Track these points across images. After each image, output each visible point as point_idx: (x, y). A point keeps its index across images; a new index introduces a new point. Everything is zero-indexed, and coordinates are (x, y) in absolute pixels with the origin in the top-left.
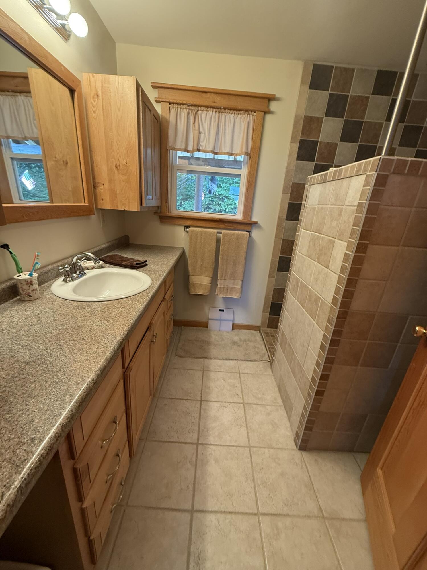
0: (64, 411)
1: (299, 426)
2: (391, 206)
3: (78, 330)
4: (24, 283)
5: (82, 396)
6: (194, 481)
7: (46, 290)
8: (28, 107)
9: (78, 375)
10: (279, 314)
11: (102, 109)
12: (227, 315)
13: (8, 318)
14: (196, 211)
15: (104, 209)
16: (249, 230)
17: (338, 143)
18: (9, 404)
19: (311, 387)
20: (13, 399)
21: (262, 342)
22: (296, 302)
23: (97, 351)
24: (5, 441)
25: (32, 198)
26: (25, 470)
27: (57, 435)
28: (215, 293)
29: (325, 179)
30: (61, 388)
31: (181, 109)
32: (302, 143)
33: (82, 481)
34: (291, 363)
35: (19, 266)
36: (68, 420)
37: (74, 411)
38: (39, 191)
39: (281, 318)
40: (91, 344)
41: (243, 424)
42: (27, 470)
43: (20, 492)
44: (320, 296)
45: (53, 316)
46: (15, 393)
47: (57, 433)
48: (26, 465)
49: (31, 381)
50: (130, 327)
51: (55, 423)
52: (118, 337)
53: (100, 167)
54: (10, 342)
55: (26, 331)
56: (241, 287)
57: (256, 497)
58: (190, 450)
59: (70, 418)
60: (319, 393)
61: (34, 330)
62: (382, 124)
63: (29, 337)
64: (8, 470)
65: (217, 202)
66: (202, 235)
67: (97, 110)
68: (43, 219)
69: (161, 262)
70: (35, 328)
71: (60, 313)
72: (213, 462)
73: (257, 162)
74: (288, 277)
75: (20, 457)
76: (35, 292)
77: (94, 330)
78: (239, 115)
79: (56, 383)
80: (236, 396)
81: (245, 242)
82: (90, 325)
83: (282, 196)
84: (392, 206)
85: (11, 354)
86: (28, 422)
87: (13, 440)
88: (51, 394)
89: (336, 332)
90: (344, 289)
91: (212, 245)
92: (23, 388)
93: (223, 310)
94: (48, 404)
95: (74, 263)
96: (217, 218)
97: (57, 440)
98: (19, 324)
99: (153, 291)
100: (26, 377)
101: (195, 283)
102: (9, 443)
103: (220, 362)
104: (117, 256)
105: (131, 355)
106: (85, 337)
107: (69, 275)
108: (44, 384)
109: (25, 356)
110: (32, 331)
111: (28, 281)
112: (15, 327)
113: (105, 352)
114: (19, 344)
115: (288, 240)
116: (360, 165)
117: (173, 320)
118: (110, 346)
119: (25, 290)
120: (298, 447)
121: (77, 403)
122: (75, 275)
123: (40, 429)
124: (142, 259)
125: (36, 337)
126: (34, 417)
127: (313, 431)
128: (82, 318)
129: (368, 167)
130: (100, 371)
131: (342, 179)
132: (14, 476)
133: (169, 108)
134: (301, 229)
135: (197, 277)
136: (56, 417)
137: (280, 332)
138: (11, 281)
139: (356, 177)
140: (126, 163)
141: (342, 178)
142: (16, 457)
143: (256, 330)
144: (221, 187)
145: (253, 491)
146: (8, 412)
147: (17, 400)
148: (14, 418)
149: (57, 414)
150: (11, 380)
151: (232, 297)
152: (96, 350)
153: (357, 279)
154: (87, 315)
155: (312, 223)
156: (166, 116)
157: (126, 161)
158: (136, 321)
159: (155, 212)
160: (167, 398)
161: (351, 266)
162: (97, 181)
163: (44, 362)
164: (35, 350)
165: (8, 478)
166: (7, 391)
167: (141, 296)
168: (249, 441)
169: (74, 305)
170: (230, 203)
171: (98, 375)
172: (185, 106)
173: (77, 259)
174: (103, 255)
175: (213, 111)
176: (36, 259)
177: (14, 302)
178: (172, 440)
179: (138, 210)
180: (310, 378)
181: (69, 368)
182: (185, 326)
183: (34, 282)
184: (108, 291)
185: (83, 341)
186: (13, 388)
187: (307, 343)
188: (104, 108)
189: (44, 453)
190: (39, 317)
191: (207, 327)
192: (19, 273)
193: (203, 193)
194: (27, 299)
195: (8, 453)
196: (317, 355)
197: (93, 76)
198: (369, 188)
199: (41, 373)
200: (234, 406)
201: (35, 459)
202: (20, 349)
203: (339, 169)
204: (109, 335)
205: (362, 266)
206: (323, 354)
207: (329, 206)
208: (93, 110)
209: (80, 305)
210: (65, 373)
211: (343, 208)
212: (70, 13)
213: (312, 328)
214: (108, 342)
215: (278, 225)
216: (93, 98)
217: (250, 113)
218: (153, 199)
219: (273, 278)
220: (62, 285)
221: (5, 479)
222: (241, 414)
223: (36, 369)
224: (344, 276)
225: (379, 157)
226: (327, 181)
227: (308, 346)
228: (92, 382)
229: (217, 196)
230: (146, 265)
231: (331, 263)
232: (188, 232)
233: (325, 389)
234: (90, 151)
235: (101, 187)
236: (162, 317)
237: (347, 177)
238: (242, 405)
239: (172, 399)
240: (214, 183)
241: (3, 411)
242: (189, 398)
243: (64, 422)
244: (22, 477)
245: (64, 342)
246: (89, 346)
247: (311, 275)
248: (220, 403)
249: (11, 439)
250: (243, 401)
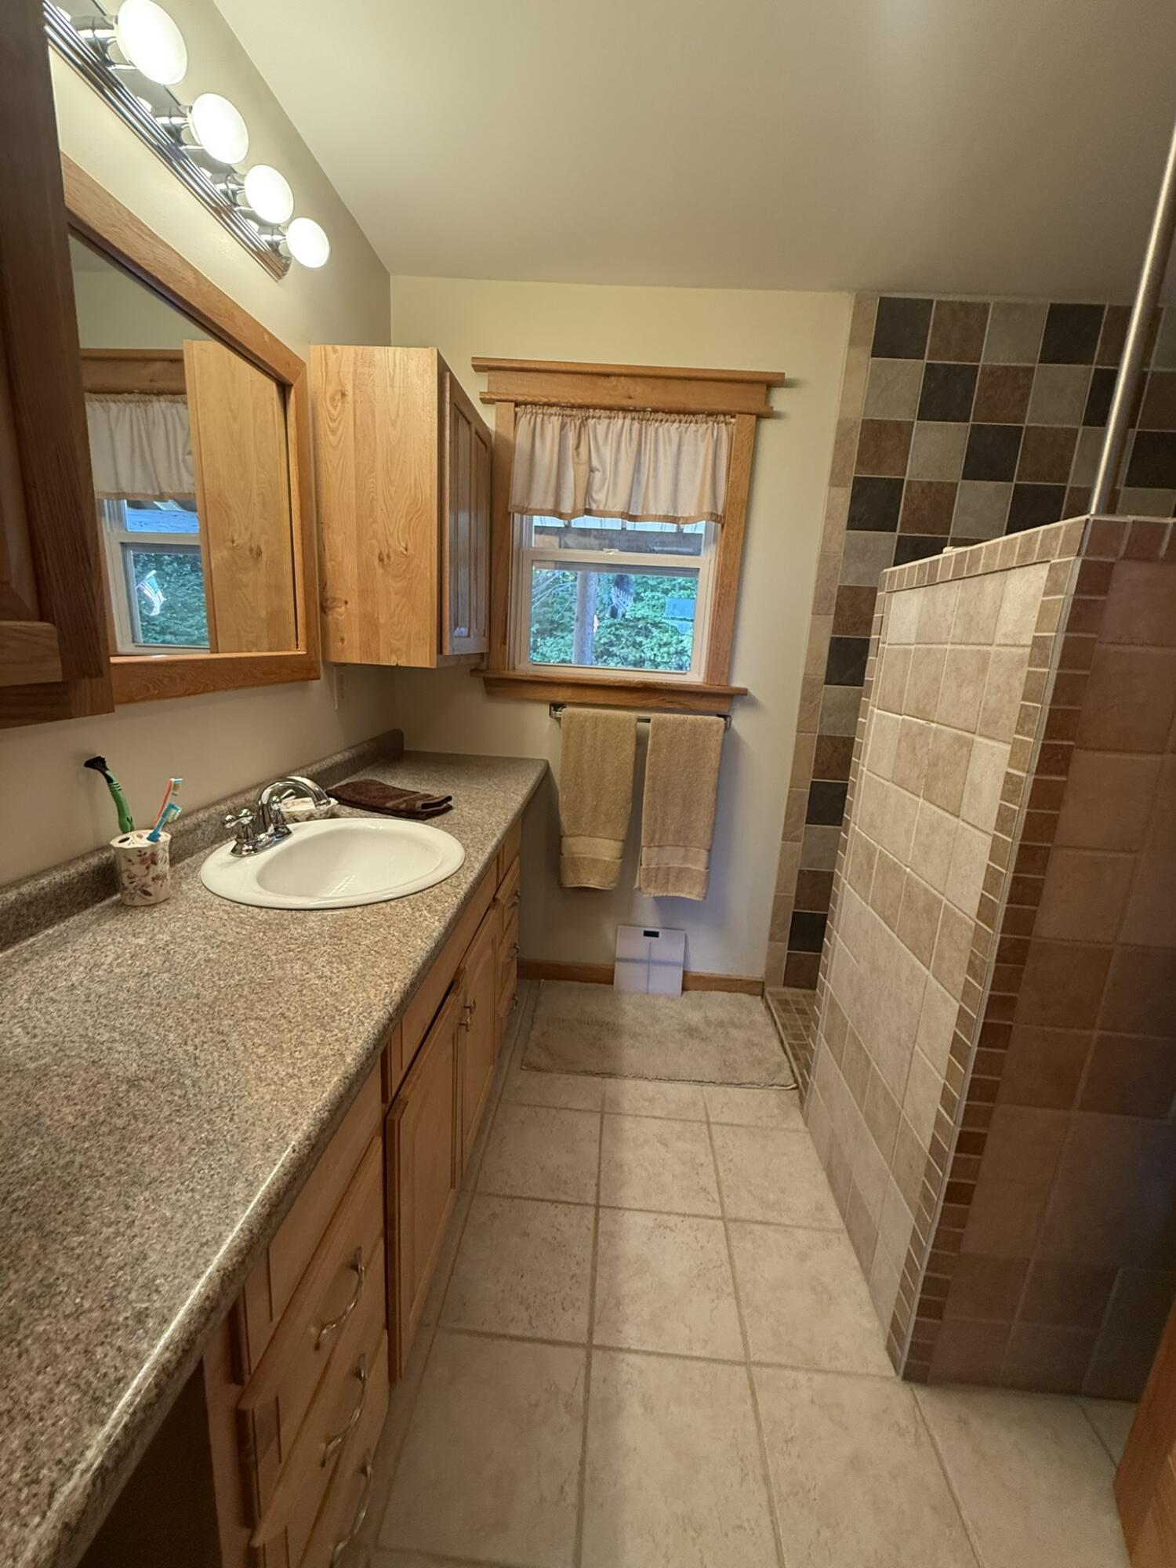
0: (229, 1228)
1: (899, 1299)
2: (1128, 644)
3: (269, 988)
4: (136, 859)
5: (276, 1184)
6: (582, 1472)
7: (187, 878)
8: (174, 424)
9: (269, 1120)
10: (818, 947)
11: (352, 424)
12: (666, 948)
13: (88, 953)
14: (578, 663)
15: (344, 665)
16: (724, 711)
17: (957, 484)
18: (81, 1205)
19: (929, 1173)
20: (91, 1187)
21: (771, 1030)
22: (869, 912)
23: (321, 1051)
24: (67, 1317)
25: (158, 637)
26: (116, 1413)
27: (207, 1303)
28: (634, 884)
29: (932, 576)
30: (220, 1159)
31: (545, 417)
32: (861, 488)
33: (258, 1456)
34: (863, 1093)
35: (126, 812)
36: (240, 1259)
37: (255, 1231)
38: (176, 618)
39: (826, 957)
40: (303, 1031)
41: (725, 1288)
42: (123, 1413)
43: (99, 1484)
44: (941, 897)
45: (205, 950)
46: (97, 1171)
47: (208, 1298)
48: (119, 1397)
49: (142, 1135)
50: (407, 981)
51: (203, 1266)
52: (376, 1010)
53: (340, 559)
54: (89, 1022)
55: (131, 990)
56: (707, 868)
57: (778, 1543)
58: (565, 1367)
59: (245, 1252)
60: (958, 1193)
61: (155, 988)
62: (1075, 432)
63: (141, 1007)
64: (70, 1410)
65: (630, 639)
66: (597, 726)
67: (341, 428)
68: (194, 693)
69: (489, 800)
70: (156, 984)
71: (222, 942)
72: (638, 1410)
73: (741, 536)
74: (841, 841)
75: (104, 1371)
76: (160, 882)
77: (313, 990)
78: (692, 424)
79: (210, 1143)
80: (702, 1195)
81: (714, 743)
82: (302, 975)
83: (813, 620)
84: (1133, 644)
85: (93, 1055)
86: (130, 1259)
87: (88, 1315)
88: (194, 1177)
89: (995, 1004)
90: (1010, 875)
91: (624, 753)
92: (120, 1157)
93: (655, 934)
94: (184, 1206)
95: (263, 805)
96: (636, 680)
97: (208, 1319)
98: (117, 970)
99: (468, 881)
100: (128, 1125)
101: (576, 856)
102: (77, 1325)
103: (649, 1088)
104: (372, 784)
105: (406, 1062)
106: (289, 1009)
107: (247, 838)
108: (176, 1144)
109: (127, 1063)
110: (149, 990)
111: (145, 854)
112: (104, 978)
113: (341, 1054)
114: (114, 1029)
115: (835, 738)
116: (1030, 540)
117: (516, 960)
118: (356, 1038)
119: (137, 879)
120: (901, 1371)
121: (264, 1206)
122: (262, 836)
123: (163, 1285)
124: (437, 791)
125: (158, 1009)
126: (147, 1246)
127: (945, 1317)
128: (280, 956)
129: (1054, 544)
130: (329, 1111)
131: (980, 575)
132: (87, 1430)
133: (516, 414)
134: (871, 708)
135: (583, 838)
136: (205, 1248)
137: (824, 998)
138: (102, 854)
139: (1022, 569)
140: (406, 550)
141: (980, 572)
142: (93, 1368)
143: (750, 994)
144: (642, 599)
145: (766, 1520)
146: (78, 1227)
147: (103, 1193)
148: (91, 1247)
149: (209, 1238)
150: (88, 1132)
151: (682, 895)
152: (316, 1047)
153: (1050, 848)
154: (293, 947)
155: (901, 692)
156: (507, 432)
157: (407, 545)
158: (424, 964)
159: (473, 667)
160: (498, 1196)
161: (1026, 810)
162: (329, 594)
163: (178, 1081)
164: (156, 1045)
165: (70, 1437)
166: (76, 1165)
167: (438, 894)
168: (745, 1344)
169: (260, 918)
170: (665, 640)
171: (323, 1124)
172: (555, 408)
173: (271, 795)
174: (336, 783)
175: (624, 418)
176: (170, 795)
177: (104, 911)
178: (512, 1331)
179: (431, 664)
180: (926, 1144)
181: (243, 1100)
182: (547, 978)
183: (161, 856)
184: (347, 881)
185: (283, 1021)
186: (93, 1156)
187: (910, 1036)
188: (358, 422)
189: (169, 1361)
190: (168, 952)
191: (612, 983)
192: (125, 832)
193: (596, 617)
194: (138, 901)
195: (73, 1355)
196: (944, 1074)
197: (335, 351)
198: (1063, 600)
199: (168, 1113)
200: (695, 1227)
201: (145, 1378)
202: (114, 1041)
203: (971, 551)
204: (353, 1004)
205: (1058, 809)
206: (963, 1071)
207: (949, 647)
208: (330, 427)
209: (275, 919)
210: (233, 1115)
211: (988, 653)
212: (292, 219)
213: (921, 990)
214: (351, 1024)
215: (803, 699)
216: (333, 399)
217: (722, 418)
218: (469, 636)
219: (795, 844)
220: (230, 863)
221: (60, 1439)
222: (717, 1253)
223: (156, 1101)
224: (1010, 840)
225: (1083, 518)
226: (938, 581)
227: (914, 1042)
228: (307, 1142)
229: (632, 624)
230: (450, 808)
231: (965, 800)
232: (559, 720)
233: (976, 1179)
234: (319, 522)
235: (339, 610)
236: (489, 952)
237: (996, 571)
238: (720, 1223)
239: (513, 1198)
240: (626, 591)
241: (64, 1223)
242: (563, 1198)
243: (229, 1263)
244: (109, 1437)
245: (231, 1022)
246: (299, 1037)
247: (908, 833)
248: (654, 1216)
249: (81, 1314)
250: (723, 1210)
